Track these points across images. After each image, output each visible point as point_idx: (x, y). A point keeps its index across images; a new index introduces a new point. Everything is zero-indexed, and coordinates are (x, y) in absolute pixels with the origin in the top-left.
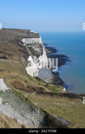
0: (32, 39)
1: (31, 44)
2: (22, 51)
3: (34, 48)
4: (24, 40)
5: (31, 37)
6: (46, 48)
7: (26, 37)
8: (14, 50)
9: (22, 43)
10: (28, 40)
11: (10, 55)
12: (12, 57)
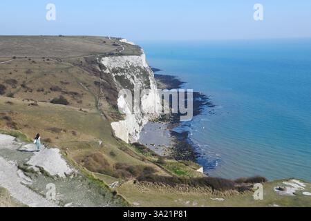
0: (125, 58)
1: (122, 70)
2: (103, 84)
3: (129, 77)
4: (106, 61)
5: (121, 55)
6: (156, 76)
7: (111, 54)
8: (85, 84)
9: (102, 66)
10: (115, 61)
11: (76, 94)
12: (79, 99)
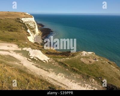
1: (28, 22)
2: (23, 26)
3: (30, 24)
4: (23, 19)
5: (27, 17)
6: (37, 24)
7: (24, 17)
8: (17, 26)
9: (22, 21)
10: (25, 19)
11: (15, 29)
12: (17, 30)
